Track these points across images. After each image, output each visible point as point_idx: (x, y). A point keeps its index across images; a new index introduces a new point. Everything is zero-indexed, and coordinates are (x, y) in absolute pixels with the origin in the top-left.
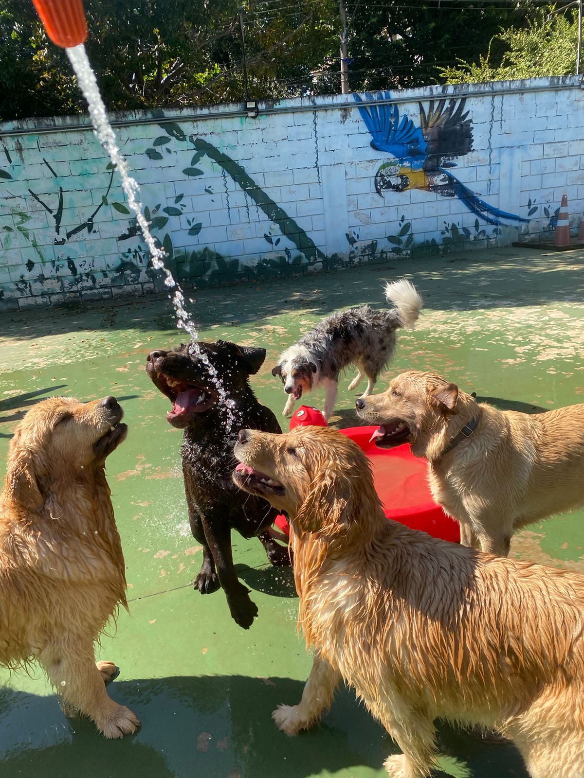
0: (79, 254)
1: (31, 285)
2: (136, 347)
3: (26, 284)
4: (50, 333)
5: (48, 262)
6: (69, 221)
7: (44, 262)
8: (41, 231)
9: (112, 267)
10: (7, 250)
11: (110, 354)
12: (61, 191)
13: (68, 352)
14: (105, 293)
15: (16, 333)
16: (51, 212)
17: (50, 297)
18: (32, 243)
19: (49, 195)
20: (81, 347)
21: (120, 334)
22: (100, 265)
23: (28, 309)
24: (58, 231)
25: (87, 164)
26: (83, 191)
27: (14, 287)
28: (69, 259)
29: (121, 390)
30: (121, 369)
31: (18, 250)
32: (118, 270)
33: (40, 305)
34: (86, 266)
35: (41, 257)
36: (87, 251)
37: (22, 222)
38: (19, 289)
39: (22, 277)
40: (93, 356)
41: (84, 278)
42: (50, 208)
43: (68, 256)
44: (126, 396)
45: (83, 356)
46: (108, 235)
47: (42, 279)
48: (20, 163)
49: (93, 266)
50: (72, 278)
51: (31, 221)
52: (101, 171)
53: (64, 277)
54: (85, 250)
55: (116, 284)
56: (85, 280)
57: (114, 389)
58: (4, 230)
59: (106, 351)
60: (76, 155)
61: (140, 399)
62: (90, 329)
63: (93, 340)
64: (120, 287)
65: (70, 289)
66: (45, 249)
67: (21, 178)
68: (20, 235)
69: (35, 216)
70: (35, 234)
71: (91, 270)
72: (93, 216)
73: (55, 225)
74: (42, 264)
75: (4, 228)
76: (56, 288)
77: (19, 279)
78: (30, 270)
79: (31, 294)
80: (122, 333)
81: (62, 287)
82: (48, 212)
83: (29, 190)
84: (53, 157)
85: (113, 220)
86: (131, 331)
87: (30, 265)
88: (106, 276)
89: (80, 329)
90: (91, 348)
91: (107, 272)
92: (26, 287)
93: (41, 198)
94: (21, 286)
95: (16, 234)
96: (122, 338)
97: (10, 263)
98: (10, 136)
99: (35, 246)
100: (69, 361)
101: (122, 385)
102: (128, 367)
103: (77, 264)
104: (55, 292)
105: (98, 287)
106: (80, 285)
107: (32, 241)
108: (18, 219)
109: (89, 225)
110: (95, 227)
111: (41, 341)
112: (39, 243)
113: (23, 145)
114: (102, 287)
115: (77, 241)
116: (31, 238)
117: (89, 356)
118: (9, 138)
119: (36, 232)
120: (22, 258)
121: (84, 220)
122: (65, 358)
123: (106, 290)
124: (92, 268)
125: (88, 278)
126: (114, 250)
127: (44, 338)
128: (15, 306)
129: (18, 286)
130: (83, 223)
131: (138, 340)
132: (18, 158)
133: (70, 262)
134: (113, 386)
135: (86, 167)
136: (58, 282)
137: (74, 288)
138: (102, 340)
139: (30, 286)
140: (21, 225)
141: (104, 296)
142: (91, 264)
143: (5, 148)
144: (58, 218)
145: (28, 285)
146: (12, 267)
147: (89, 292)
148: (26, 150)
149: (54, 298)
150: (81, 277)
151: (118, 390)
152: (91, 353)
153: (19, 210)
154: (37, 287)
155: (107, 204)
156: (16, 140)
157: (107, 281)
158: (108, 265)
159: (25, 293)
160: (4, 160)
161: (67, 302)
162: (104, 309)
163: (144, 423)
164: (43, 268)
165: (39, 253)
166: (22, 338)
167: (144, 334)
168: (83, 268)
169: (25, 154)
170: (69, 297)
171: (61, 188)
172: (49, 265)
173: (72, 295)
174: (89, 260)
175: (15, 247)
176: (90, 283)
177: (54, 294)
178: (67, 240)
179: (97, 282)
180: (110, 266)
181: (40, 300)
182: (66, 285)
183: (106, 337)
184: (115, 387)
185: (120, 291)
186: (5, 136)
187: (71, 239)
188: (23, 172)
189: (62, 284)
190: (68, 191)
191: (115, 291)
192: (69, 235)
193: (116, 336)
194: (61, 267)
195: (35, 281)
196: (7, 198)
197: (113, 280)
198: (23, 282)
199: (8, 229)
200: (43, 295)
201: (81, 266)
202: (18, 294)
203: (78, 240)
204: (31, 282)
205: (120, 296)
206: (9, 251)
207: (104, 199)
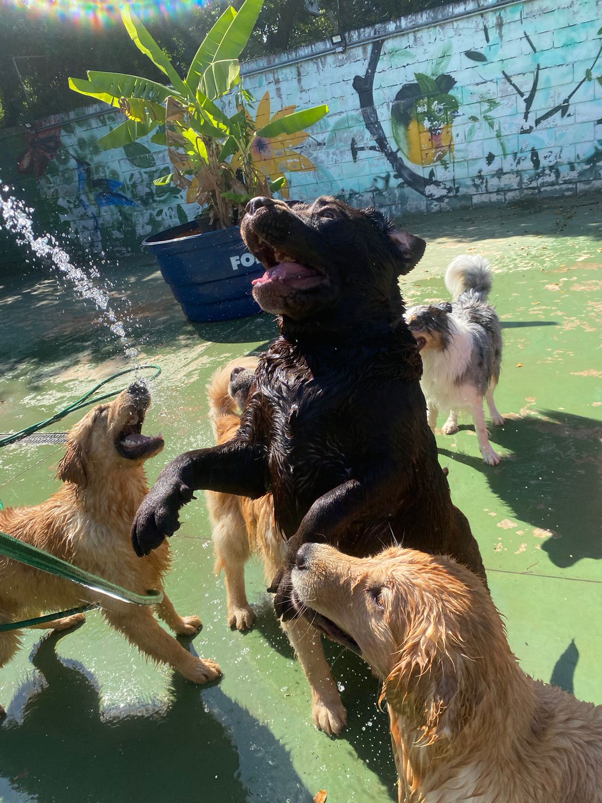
0: (546, 143)
1: (488, 180)
2: (581, 259)
3: (483, 179)
4: (492, 236)
5: (510, 154)
6: (540, 105)
7: (505, 155)
8: (508, 119)
9: (582, 157)
10: (470, 142)
11: (546, 267)
12: (538, 68)
13: (503, 261)
14: (568, 190)
15: (460, 234)
16: (522, 95)
17: (505, 194)
18: (496, 133)
19: (524, 74)
20: (518, 256)
21: (567, 241)
22: (568, 155)
23: (482, 207)
24: (526, 118)
25: (575, 31)
26: (564, 66)
27: (470, 183)
28: (533, 149)
29: (541, 312)
30: (550, 287)
31: (481, 141)
32: (589, 161)
33: (494, 203)
34: (552, 158)
35: (504, 149)
36: (556, 139)
37: (490, 110)
38: (475, 185)
39: (480, 172)
40: (527, 267)
41: (547, 172)
42: (522, 91)
43: (532, 146)
44: (544, 320)
45: (516, 266)
46: (585, 119)
47: (500, 173)
48: (498, 41)
49: (560, 157)
50: (533, 172)
51: (499, 108)
52: (590, 38)
53: (523, 170)
54: (554, 139)
55: (584, 179)
56: (547, 174)
57: (534, 310)
58: (470, 121)
59: (543, 262)
60: (563, 22)
61: (558, 327)
62: (537, 233)
63: (535, 247)
64: (588, 182)
65: (528, 185)
66: (508, 140)
67: (496, 59)
68: (485, 125)
69: (505, 101)
70: (501, 122)
71: (557, 162)
72: (570, 96)
73: (524, 111)
74: (503, 157)
75: (470, 118)
76: (513, 184)
77: (476, 173)
78: (489, 164)
79: (487, 190)
80: (570, 241)
81: (520, 183)
82: (519, 96)
83: (503, 72)
84: (536, 28)
85: (595, 99)
86: (582, 238)
87: (490, 158)
88: (572, 168)
89: (525, 232)
90: (529, 257)
91: (576, 165)
92: (482, 183)
93: (514, 80)
94: (478, 182)
95: (481, 125)
96: (568, 248)
97: (470, 157)
98: (492, 11)
99: (498, 136)
100: (500, 271)
101: (544, 307)
102: (561, 285)
103: (541, 158)
104: (512, 188)
105: (561, 182)
106: (540, 181)
107: (497, 131)
108: (486, 106)
109: (563, 109)
110: (571, 110)
111: (480, 245)
112: (503, 133)
113: (504, 19)
114: (565, 182)
115: (547, 128)
116: (496, 127)
117: (523, 267)
118: (491, 13)
119: (502, 120)
120: (483, 151)
121: (559, 101)
122: (496, 267)
123: (570, 186)
124: (559, 160)
125: (551, 172)
126: (589, 136)
127: (485, 241)
128: (468, 204)
129: (474, 181)
130: (557, 105)
131: (585, 251)
132: (497, 35)
133: (534, 153)
134: (534, 306)
135: (573, 35)
136: (517, 177)
137: (534, 184)
138: (544, 248)
139: (486, 182)
140: (488, 114)
141: (567, 194)
142: (558, 155)
143: (485, 26)
144: (529, 102)
145: (484, 181)
146: (472, 161)
147: (549, 188)
148: (507, 25)
149: (510, 195)
150: (544, 170)
151: (538, 312)
152: (526, 263)
153: (488, 97)
154: (494, 183)
155: (590, 80)
156: (498, 15)
157: (574, 175)
158: (578, 155)
159: (480, 190)
160: (482, 40)
161: (523, 199)
162: (561, 209)
163: (550, 358)
164: (504, 161)
165: (502, 144)
166: (464, 240)
167: (596, 243)
168: (548, 159)
169: (505, 29)
170: (526, 195)
171: (538, 65)
172: (510, 158)
173: (530, 191)
174: (556, 151)
175: (478, 138)
176: (553, 178)
177: (510, 190)
178: (535, 128)
179: (561, 176)
180: (580, 156)
181: (494, 197)
182: (525, 181)
183: (551, 245)
184: (536, 308)
185: (587, 187)
186: (487, 12)
187: (540, 126)
188: (500, 52)
189: (521, 180)
190: (546, 68)
191: (581, 187)
192: (538, 122)
193: (562, 244)
194: (523, 160)
195: (493, 176)
196: (478, 84)
197: (581, 174)
198: (480, 177)
199: (474, 119)
200: (498, 192)
201: (545, 157)
202: (472, 191)
203: (548, 126)
204: (488, 177)
205: (586, 193)
206: (471, 143)
207: (588, 73)
